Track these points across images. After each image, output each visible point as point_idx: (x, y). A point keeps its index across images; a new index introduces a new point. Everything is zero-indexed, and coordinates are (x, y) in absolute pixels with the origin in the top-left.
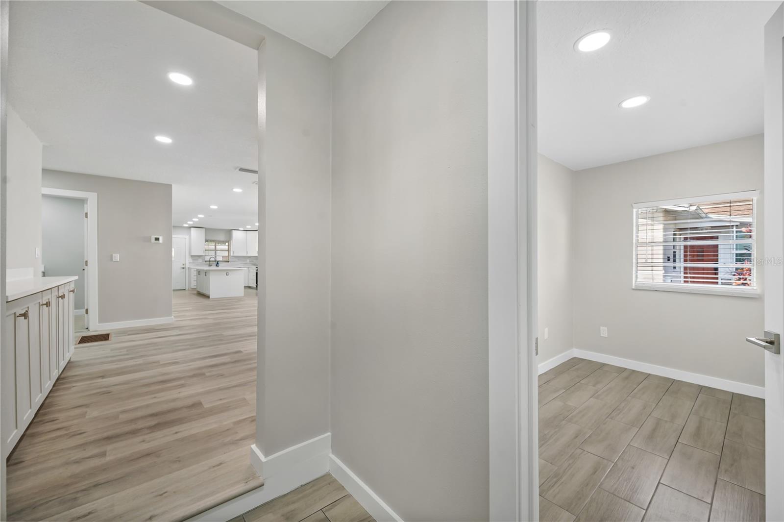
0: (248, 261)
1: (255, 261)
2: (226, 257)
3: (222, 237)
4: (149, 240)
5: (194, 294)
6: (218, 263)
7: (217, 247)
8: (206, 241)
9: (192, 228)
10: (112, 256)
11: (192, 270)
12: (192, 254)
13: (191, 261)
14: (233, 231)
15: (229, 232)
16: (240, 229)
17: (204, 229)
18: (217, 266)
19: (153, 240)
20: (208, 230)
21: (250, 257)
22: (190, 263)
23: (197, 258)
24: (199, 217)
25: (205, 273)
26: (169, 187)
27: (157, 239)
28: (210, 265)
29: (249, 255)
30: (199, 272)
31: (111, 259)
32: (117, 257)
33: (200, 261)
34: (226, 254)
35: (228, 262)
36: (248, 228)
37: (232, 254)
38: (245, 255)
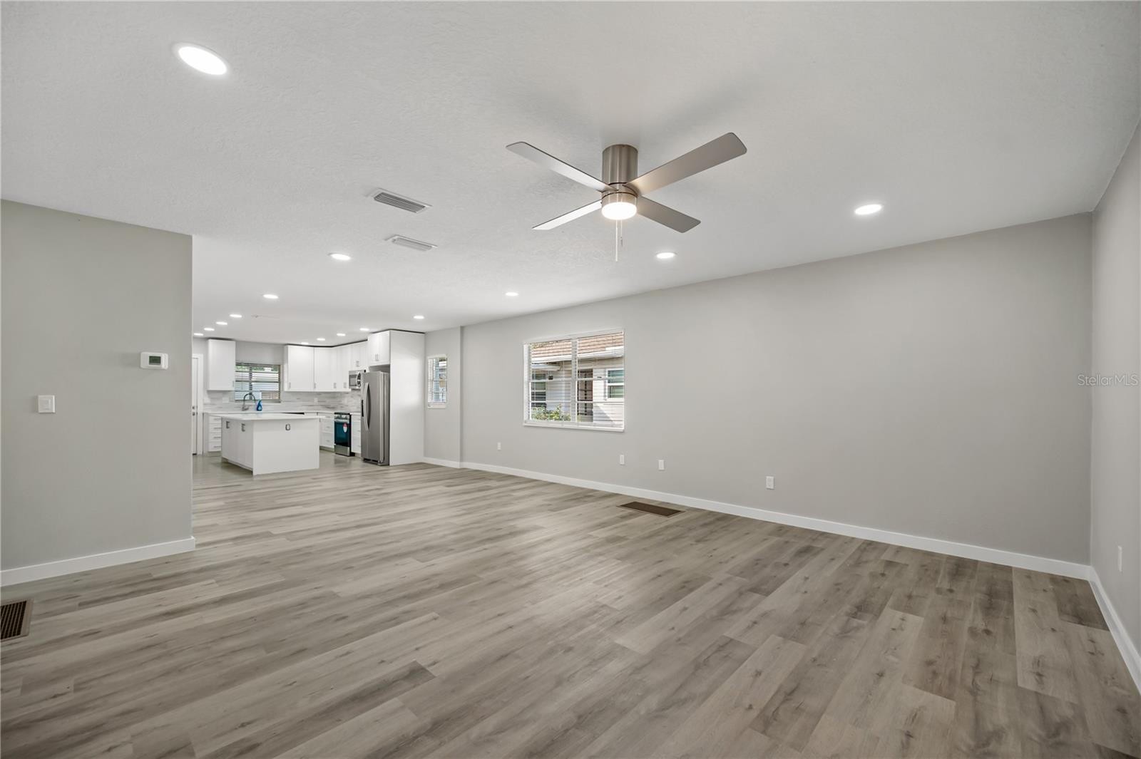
0: (316, 400)
1: (328, 401)
2: (276, 392)
3: (267, 358)
4: (136, 361)
5: (215, 464)
6: (259, 405)
7: (254, 374)
8: (238, 364)
9: (210, 340)
10: (35, 399)
11: (211, 419)
12: (211, 389)
13: (208, 400)
14: (289, 346)
15: (282, 348)
16: (303, 343)
17: (234, 343)
18: (258, 410)
19: (145, 362)
20: (240, 345)
21: (319, 394)
22: (205, 404)
23: (220, 394)
24: (231, 319)
25: (243, 425)
26: (188, 239)
27: (155, 360)
28: (244, 409)
29: (318, 390)
30: (227, 423)
31: (34, 409)
32: (49, 403)
33: (226, 400)
34: (275, 387)
35: (280, 402)
36: (319, 342)
37: (286, 389)
38: (312, 390)
